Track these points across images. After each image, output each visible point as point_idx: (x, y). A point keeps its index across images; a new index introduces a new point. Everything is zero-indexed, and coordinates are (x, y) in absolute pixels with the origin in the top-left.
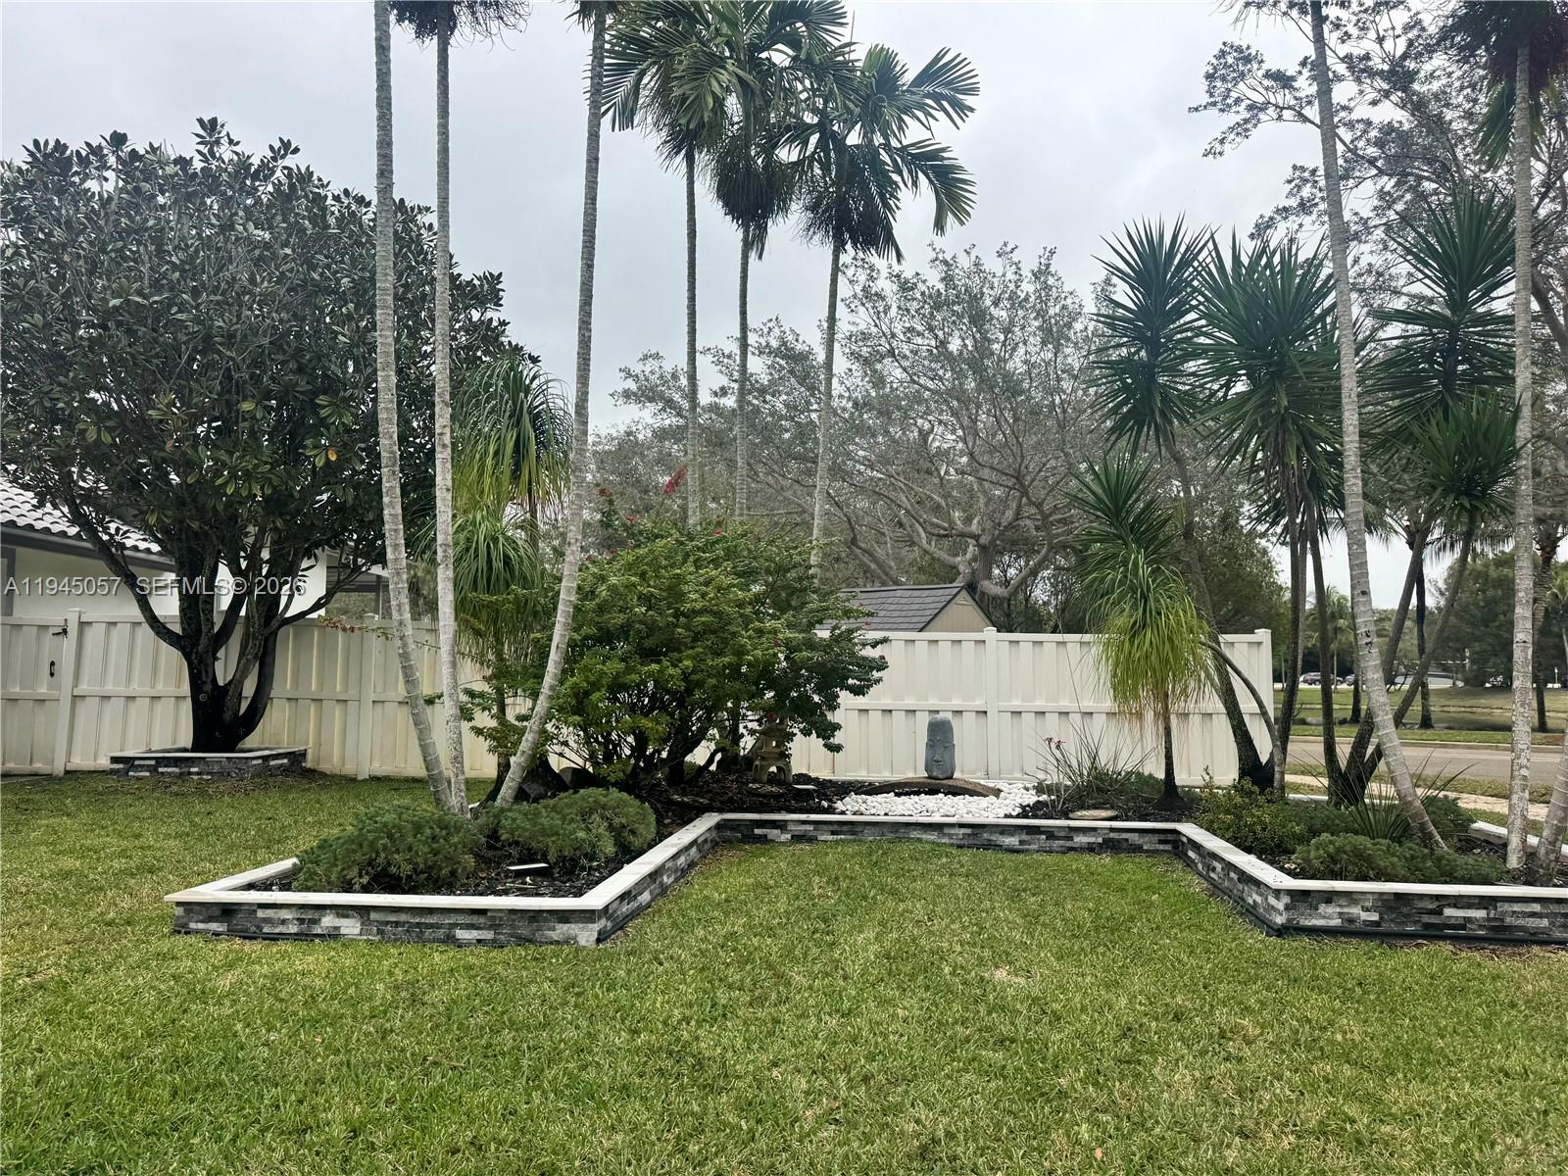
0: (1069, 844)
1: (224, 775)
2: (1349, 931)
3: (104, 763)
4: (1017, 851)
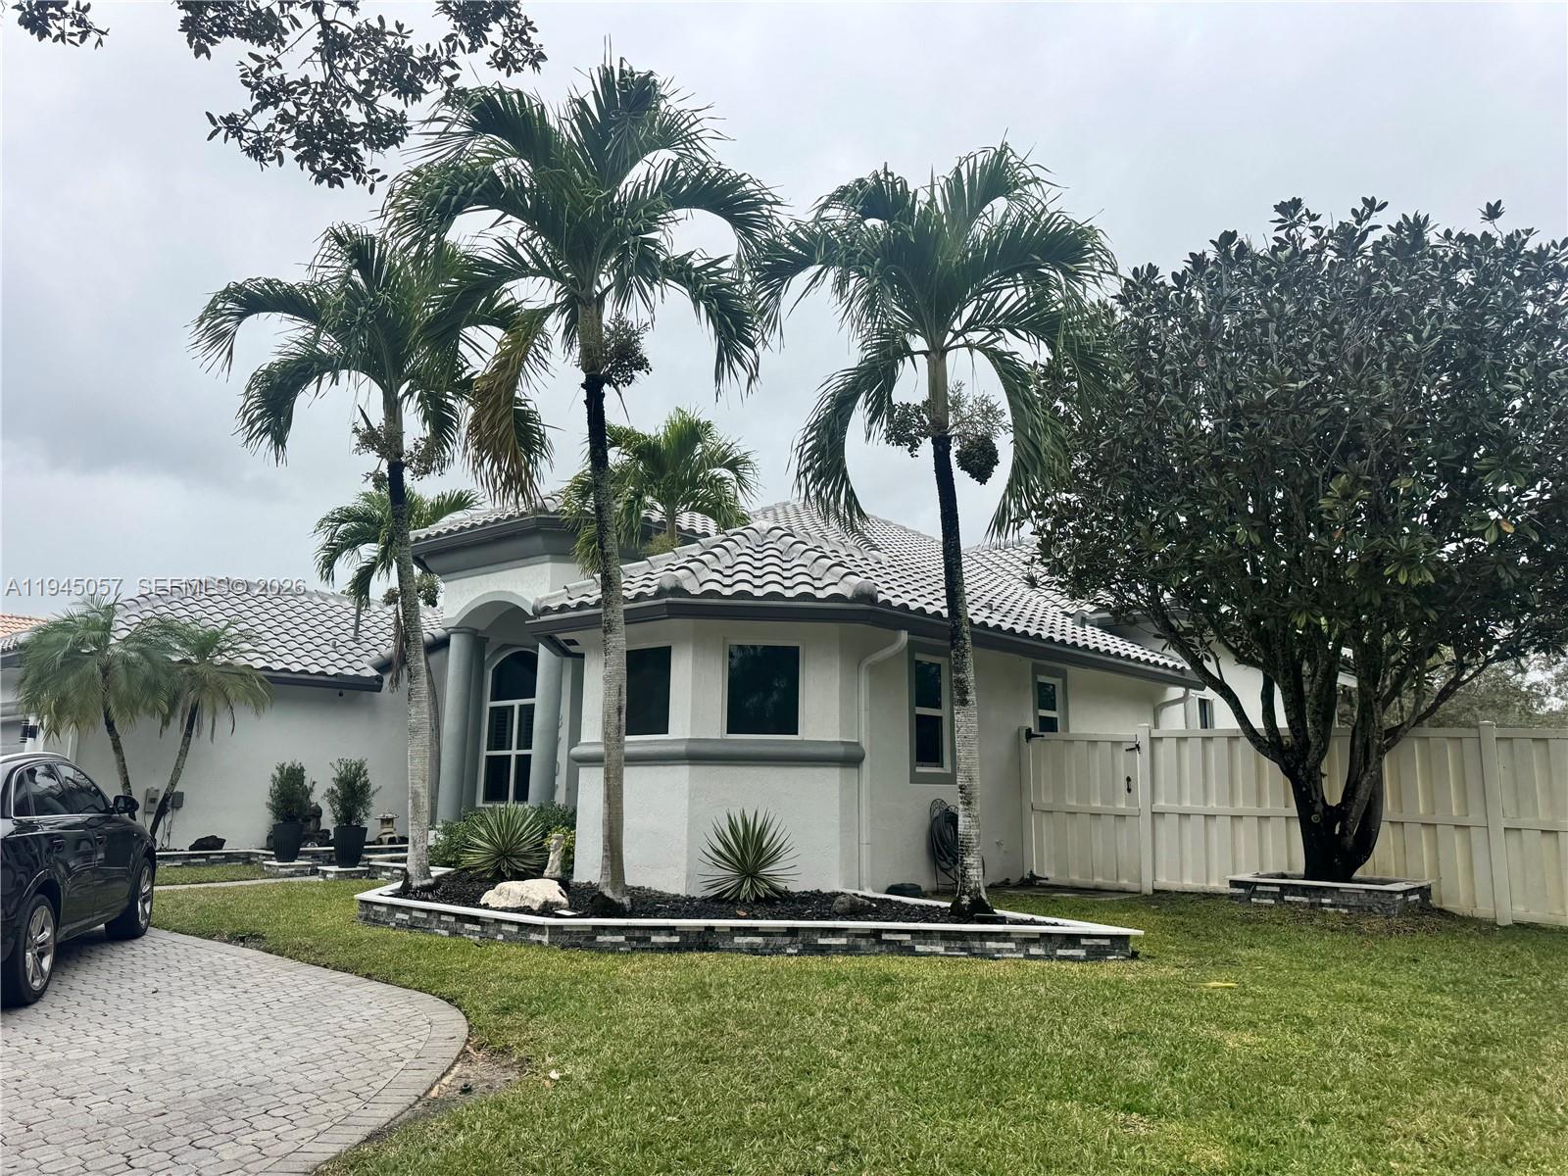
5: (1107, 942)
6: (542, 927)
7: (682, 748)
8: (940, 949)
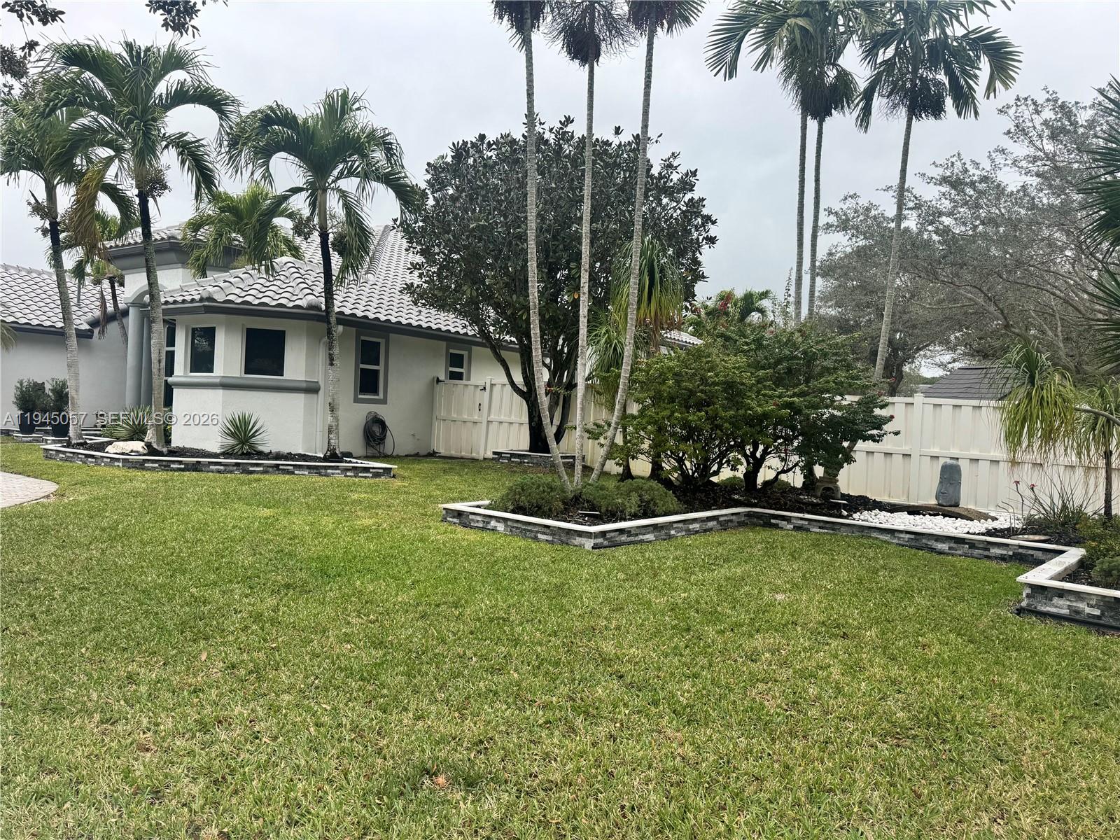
0: (986, 553)
1: (538, 464)
2: (1074, 618)
3: (490, 455)
4: (948, 554)
5: (381, 471)
6: (119, 459)
7: (218, 381)
8: (306, 473)
